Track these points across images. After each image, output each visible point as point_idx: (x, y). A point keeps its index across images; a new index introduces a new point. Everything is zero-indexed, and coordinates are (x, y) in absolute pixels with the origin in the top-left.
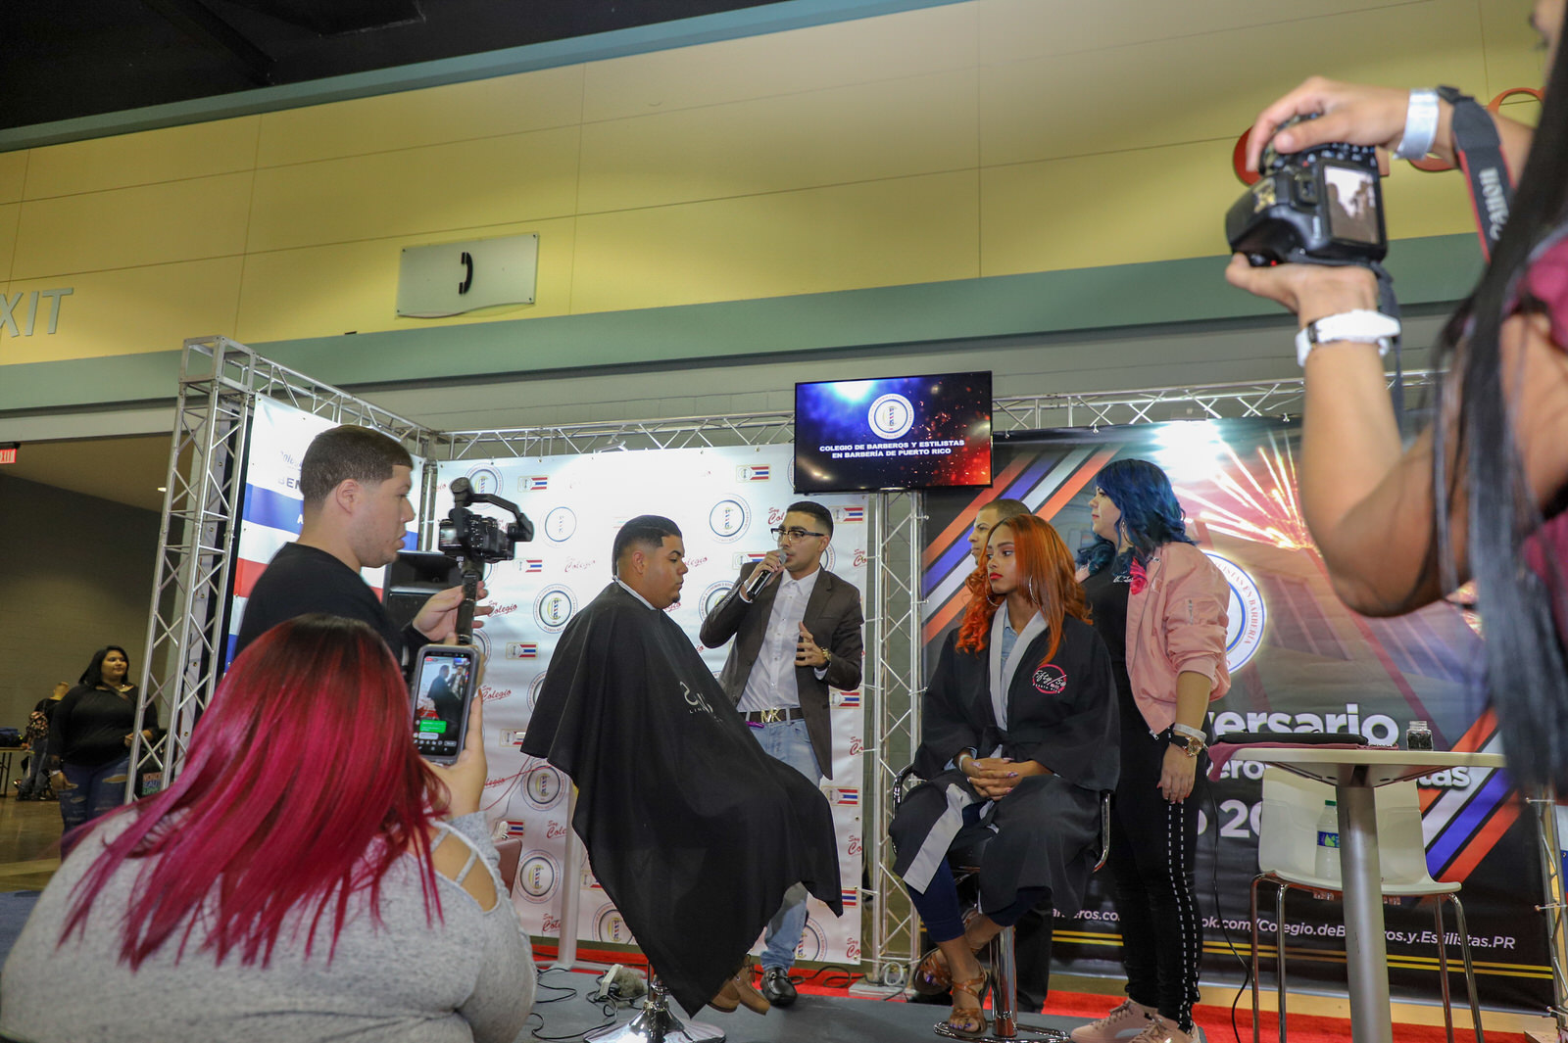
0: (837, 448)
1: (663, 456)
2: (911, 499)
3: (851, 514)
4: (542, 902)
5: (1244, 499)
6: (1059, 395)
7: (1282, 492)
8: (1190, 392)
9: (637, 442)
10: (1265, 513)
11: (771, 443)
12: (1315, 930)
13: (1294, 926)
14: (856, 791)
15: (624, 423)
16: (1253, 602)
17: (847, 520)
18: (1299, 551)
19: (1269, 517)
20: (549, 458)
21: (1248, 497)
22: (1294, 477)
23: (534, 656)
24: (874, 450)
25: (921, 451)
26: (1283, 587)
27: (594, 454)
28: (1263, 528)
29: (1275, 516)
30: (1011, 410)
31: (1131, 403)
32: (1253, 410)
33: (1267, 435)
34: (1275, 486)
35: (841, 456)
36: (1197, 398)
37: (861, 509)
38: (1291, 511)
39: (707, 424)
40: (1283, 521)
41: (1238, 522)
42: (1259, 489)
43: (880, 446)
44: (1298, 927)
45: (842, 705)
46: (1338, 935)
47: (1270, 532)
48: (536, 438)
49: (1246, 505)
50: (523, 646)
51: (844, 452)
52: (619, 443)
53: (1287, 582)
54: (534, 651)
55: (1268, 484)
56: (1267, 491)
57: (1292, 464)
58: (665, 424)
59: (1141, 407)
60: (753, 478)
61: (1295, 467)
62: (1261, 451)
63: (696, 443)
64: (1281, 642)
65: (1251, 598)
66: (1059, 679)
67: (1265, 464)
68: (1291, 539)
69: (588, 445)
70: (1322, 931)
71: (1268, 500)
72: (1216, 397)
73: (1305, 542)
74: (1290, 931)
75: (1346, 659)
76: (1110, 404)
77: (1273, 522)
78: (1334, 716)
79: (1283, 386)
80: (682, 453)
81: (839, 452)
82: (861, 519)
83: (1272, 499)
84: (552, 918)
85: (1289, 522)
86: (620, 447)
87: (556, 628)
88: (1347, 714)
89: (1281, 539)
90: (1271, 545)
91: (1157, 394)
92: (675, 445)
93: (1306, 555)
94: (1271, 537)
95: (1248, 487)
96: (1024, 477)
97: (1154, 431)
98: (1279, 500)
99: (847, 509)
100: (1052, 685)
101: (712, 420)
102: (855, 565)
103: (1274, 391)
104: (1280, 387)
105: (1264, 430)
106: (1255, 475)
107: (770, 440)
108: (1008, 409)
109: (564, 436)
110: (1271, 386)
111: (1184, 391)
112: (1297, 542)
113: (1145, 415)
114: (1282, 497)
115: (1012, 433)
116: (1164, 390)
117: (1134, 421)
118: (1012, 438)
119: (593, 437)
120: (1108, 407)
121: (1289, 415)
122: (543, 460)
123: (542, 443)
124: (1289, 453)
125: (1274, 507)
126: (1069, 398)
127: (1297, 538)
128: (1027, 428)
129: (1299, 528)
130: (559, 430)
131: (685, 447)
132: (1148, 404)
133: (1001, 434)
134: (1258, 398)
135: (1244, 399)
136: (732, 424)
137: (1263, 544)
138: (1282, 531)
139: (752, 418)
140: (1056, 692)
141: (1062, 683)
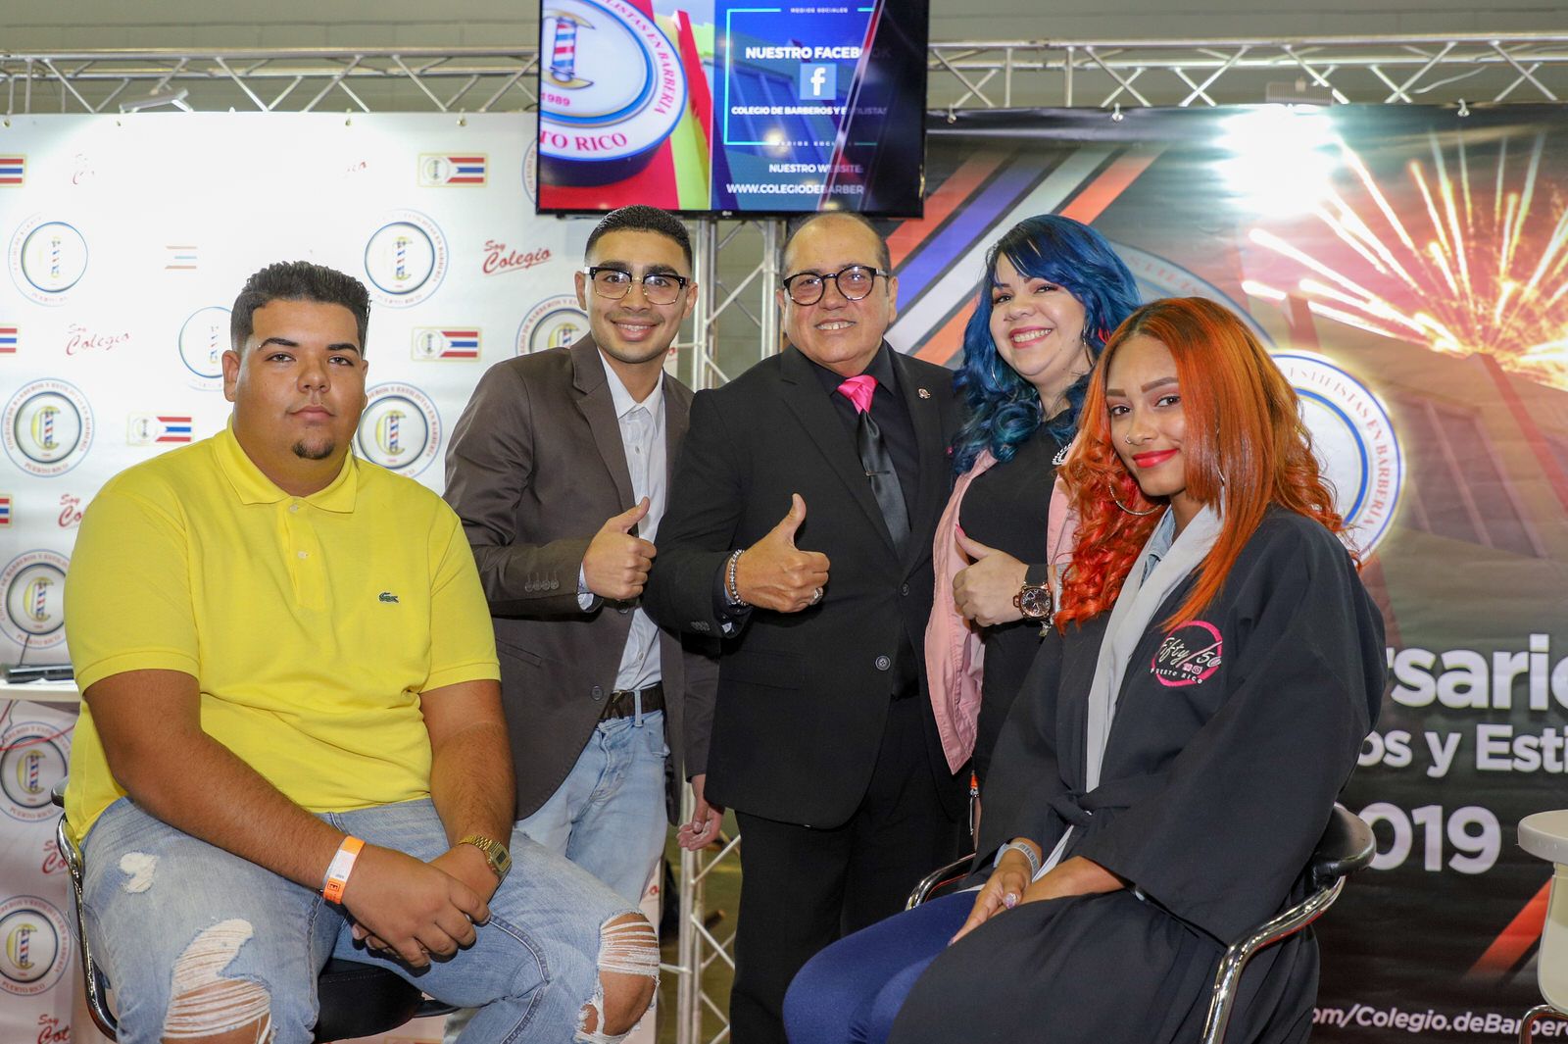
1: (266, 123)
2: (764, 233)
4: (35, 993)
5: (1379, 258)
6: (1052, 44)
7: (1447, 247)
8: (1295, 49)
9: (213, 94)
10: (1414, 285)
11: (489, 110)
12: (1450, 1022)
13: (1416, 1016)
15: (184, 53)
16: (1382, 449)
18: (1468, 358)
19: (1422, 293)
20: (26, 118)
21: (1386, 254)
22: (1470, 220)
23: (5, 521)
26: (1437, 425)
27: (122, 116)
28: (1409, 312)
29: (1430, 292)
30: (961, 70)
31: (1178, 66)
32: (1399, 94)
33: (1428, 140)
34: (1435, 237)
36: (1307, 64)
38: (1460, 283)
39: (358, 65)
40: (1445, 301)
41: (1366, 300)
42: (1407, 241)
44: (1422, 1017)
46: (1487, 1030)
47: (1421, 322)
49: (1382, 269)
52: (174, 94)
53: (1445, 415)
54: (5, 511)
55: (1422, 231)
56: (1421, 244)
57: (1467, 197)
58: (271, 61)
59: (1199, 76)
60: (453, 180)
61: (1473, 202)
62: (1415, 169)
63: (336, 102)
64: (1426, 524)
65: (1381, 442)
66: (1206, 653)
67: (1419, 194)
68: (1456, 334)
69: (107, 96)
70: (1461, 1024)
71: (1421, 261)
72: (1333, 63)
73: (1480, 343)
74: (1408, 1024)
75: (1535, 555)
76: (1140, 66)
77: (1428, 303)
78: (1507, 655)
79: (1462, 48)
80: (308, 122)
83: (1429, 260)
84: (56, 1022)
85: (1455, 305)
86: (176, 102)
87: (50, 466)
88: (1530, 653)
89: (1438, 335)
90: (1421, 347)
91: (1232, 51)
92: (292, 104)
93: (1481, 366)
94: (1423, 331)
96: (980, 200)
97: (1221, 122)
98: (1441, 262)
100: (1188, 667)
101: (368, 56)
103: (1442, 58)
104: (1455, 51)
105: (1421, 128)
106: (1400, 215)
107: (487, 105)
108: (953, 66)
109: (57, 75)
110: (1435, 48)
111: (1288, 47)
112: (1467, 341)
113: (1206, 91)
114: (1447, 258)
115: (961, 114)
116: (1247, 43)
117: (1185, 103)
118: (962, 122)
119: (122, 79)
120: (1139, 71)
121: (1467, 104)
122: (11, 122)
123: (12, 86)
124: (1465, 175)
125: (1430, 276)
126: (1071, 49)
127: (1467, 334)
128: (990, 105)
129: (1472, 316)
130: (46, 61)
131: (313, 110)
132: (1213, 70)
133: (942, 114)
134: (1414, 69)
135: (1383, 68)
136: (409, 67)
137: (1409, 343)
138: (1441, 321)
139: (450, 57)
140: (1197, 680)
141: (1211, 657)
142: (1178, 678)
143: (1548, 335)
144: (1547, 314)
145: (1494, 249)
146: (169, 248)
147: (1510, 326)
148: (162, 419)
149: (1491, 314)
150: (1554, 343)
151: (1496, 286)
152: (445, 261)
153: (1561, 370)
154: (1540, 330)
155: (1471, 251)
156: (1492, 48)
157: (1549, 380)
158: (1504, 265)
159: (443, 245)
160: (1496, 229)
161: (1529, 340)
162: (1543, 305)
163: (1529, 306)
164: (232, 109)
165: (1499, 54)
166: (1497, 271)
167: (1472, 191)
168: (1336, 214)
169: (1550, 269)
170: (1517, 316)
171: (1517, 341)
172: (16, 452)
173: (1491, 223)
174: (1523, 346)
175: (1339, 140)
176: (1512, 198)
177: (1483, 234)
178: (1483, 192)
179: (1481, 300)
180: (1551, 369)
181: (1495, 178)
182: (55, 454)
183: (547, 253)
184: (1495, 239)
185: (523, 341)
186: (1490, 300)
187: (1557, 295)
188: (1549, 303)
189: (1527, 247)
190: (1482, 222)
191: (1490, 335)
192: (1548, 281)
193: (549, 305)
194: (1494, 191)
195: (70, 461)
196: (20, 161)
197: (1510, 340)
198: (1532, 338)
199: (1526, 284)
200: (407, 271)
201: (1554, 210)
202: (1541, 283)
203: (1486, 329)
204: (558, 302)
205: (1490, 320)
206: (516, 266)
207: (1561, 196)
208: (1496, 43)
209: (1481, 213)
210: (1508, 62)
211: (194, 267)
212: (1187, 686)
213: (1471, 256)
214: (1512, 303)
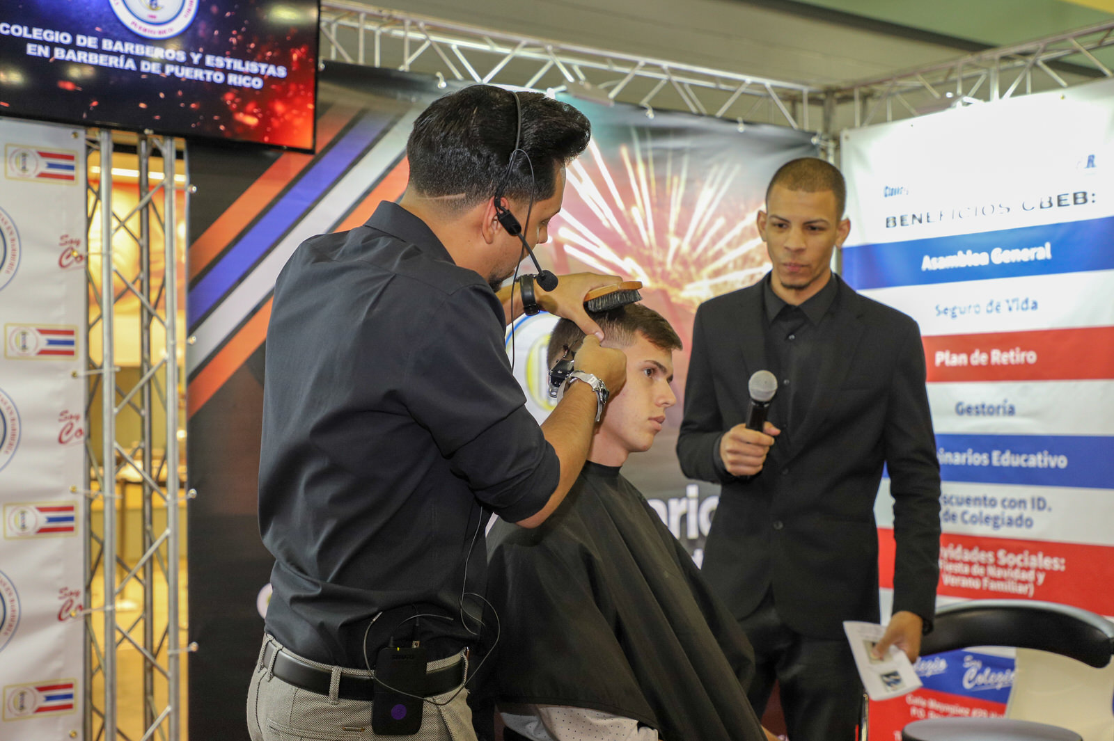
0: (36, 33)
3: (51, 166)
5: (605, 216)
7: (642, 210)
10: (624, 237)
14: (70, 686)
17: (42, 175)
18: (654, 292)
19: (629, 243)
21: (609, 212)
22: (654, 193)
24: (118, 54)
25: (209, 73)
28: (622, 258)
29: (634, 242)
31: (454, 44)
33: (630, 132)
34: (634, 202)
35: (44, 51)
36: (559, 61)
37: (71, 158)
38: (649, 237)
40: (642, 250)
42: (620, 203)
43: (129, 48)
45: (43, 530)
47: (628, 264)
49: (606, 224)
51: (53, 45)
55: (628, 197)
56: (628, 208)
57: (652, 176)
61: (655, 179)
62: (623, 151)
68: (647, 273)
71: (628, 220)
73: (660, 281)
77: (632, 251)
78: (676, 501)
79: (647, 67)
81: (43, 43)
82: (71, 178)
83: (632, 220)
85: (647, 253)
88: (688, 498)
89: (637, 275)
91: (514, 44)
93: (661, 297)
94: (630, 272)
95: (609, 200)
96: (343, 142)
98: (639, 222)
99: (43, 155)
102: (61, 265)
103: (637, 71)
104: (643, 68)
110: (631, 63)
111: (548, 47)
112: (654, 280)
114: (642, 218)
116: (525, 40)
124: (651, 160)
125: (633, 231)
126: (406, 22)
127: (653, 275)
129: (656, 261)
132: (502, 57)
134: (616, 74)
138: (639, 264)
143: (696, 278)
144: (694, 263)
145: (667, 215)
147: (676, 270)
149: (666, 261)
150: (698, 284)
151: (668, 241)
154: (691, 275)
155: (654, 215)
156: (662, 69)
158: (672, 227)
160: (667, 200)
162: (692, 256)
163: (685, 256)
165: (665, 73)
166: (668, 231)
167: (654, 171)
169: (695, 233)
170: (679, 263)
171: (679, 281)
173: (665, 196)
174: (682, 285)
176: (676, 180)
177: (660, 204)
179: (660, 250)
181: (667, 169)
184: (667, 208)
186: (665, 250)
187: (699, 250)
188: (695, 256)
189: (684, 216)
190: (660, 194)
191: (665, 276)
192: (695, 239)
197: (676, 280)
198: (687, 280)
199: (683, 241)
201: (697, 191)
202: (691, 240)
203: (663, 272)
205: (666, 266)
207: (700, 181)
208: (665, 68)
209: (659, 187)
213: (655, 219)
214: (676, 255)
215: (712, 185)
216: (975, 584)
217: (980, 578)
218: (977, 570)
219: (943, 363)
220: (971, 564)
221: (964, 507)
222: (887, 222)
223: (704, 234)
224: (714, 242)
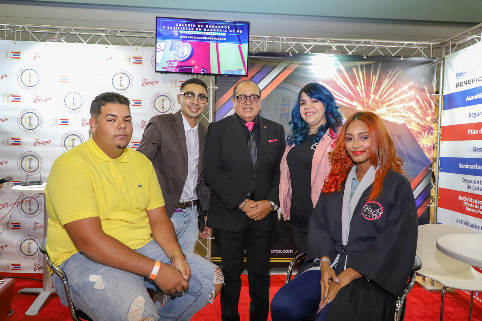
4: (32, 258)
5: (346, 89)
6: (276, 37)
7: (360, 87)
8: (330, 41)
9: (71, 38)
10: (353, 95)
11: (143, 46)
15: (63, 27)
19: (355, 97)
20: (20, 42)
21: (348, 88)
22: (365, 81)
23: (20, 144)
27: (47, 43)
28: (352, 101)
31: (302, 44)
32: (350, 53)
33: (357, 63)
34: (358, 85)
36: (332, 45)
38: (363, 95)
39: (109, 33)
40: (360, 99)
41: (343, 98)
42: (352, 86)
47: (355, 103)
48: (12, 30)
49: (347, 92)
50: (13, 139)
52: (61, 38)
54: (20, 142)
55: (355, 83)
56: (355, 86)
58: (86, 30)
59: (308, 46)
60: (134, 63)
61: (366, 77)
62: (354, 69)
63: (103, 42)
66: (378, 211)
67: (355, 75)
68: (362, 106)
69: (42, 37)
71: (355, 90)
72: (336, 44)
73: (367, 108)
76: (294, 43)
77: (356, 99)
79: (365, 43)
80: (96, 47)
83: (357, 90)
84: (39, 265)
85: (362, 100)
86: (62, 40)
87: (31, 131)
89: (358, 107)
90: (354, 109)
91: (315, 41)
92: (92, 42)
94: (355, 106)
95: (348, 84)
96: (259, 73)
97: (311, 57)
98: (359, 91)
99: (180, 81)
101: (112, 31)
103: (360, 45)
104: (363, 43)
105: (356, 61)
106: (351, 80)
107: (142, 45)
108: (254, 41)
109: (28, 31)
110: (359, 42)
111: (328, 41)
112: (364, 108)
113: (309, 51)
114: (360, 89)
115: (256, 52)
116: (319, 39)
117: (305, 52)
118: (256, 54)
119: (46, 33)
120: (294, 44)
121: (366, 56)
122: (16, 43)
123: (16, 33)
124: (364, 71)
125: (357, 93)
126: (281, 38)
127: (364, 106)
128: (262, 50)
129: (365, 103)
130: (25, 27)
131: (97, 44)
132: (312, 45)
133: (252, 52)
134: (354, 47)
135: (346, 46)
136: (122, 34)
137: (352, 108)
138: (359, 103)
139: (132, 32)
140: (376, 218)
141: (380, 212)
142: (371, 217)
143: (380, 107)
144: (380, 102)
145: (370, 88)
146: (61, 77)
147: (373, 105)
148: (61, 120)
149: (369, 102)
150: (381, 109)
151: (370, 96)
152: (132, 83)
153: (383, 115)
154: (379, 106)
155: (365, 88)
156: (371, 43)
157: (380, 117)
158: (372, 92)
159: (132, 78)
160: (371, 84)
161: (377, 108)
162: (380, 100)
163: (377, 100)
164: (76, 42)
165: (372, 44)
166: (370, 93)
167: (366, 75)
168: (337, 79)
169: (381, 93)
170: (374, 103)
171: (374, 108)
172: (22, 127)
173: (370, 82)
174: (375, 109)
175: (338, 62)
176: (374, 77)
177: (368, 84)
178: (368, 76)
179: (367, 99)
180: (381, 114)
181: (371, 72)
182: (32, 128)
183: (158, 81)
184: (370, 86)
185: (152, 103)
186: (369, 99)
187: (383, 98)
188: (381, 100)
189: (377, 88)
190: (368, 82)
191: (369, 107)
192: (381, 95)
193: (159, 94)
194: (371, 75)
195: (37, 129)
196: (19, 53)
197: (373, 108)
198: (377, 107)
199: (376, 96)
200: (123, 85)
201: (383, 80)
202: (379, 96)
203: (368, 105)
204: (161, 93)
205: (369, 103)
206: (150, 84)
207: (384, 77)
208: (372, 42)
209: (367, 80)
210: (374, 46)
211: (68, 82)
212: (374, 220)
213: (365, 89)
214: (373, 100)
215: (389, 78)
216: (476, 211)
217: (477, 209)
218: (477, 207)
219: (470, 133)
220: (475, 204)
221: (474, 184)
222: (457, 85)
223: (385, 93)
224: (389, 96)
